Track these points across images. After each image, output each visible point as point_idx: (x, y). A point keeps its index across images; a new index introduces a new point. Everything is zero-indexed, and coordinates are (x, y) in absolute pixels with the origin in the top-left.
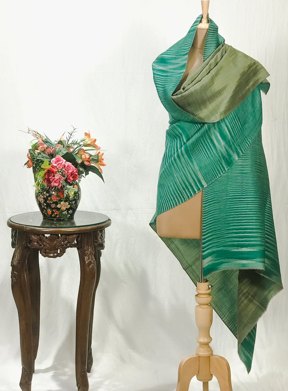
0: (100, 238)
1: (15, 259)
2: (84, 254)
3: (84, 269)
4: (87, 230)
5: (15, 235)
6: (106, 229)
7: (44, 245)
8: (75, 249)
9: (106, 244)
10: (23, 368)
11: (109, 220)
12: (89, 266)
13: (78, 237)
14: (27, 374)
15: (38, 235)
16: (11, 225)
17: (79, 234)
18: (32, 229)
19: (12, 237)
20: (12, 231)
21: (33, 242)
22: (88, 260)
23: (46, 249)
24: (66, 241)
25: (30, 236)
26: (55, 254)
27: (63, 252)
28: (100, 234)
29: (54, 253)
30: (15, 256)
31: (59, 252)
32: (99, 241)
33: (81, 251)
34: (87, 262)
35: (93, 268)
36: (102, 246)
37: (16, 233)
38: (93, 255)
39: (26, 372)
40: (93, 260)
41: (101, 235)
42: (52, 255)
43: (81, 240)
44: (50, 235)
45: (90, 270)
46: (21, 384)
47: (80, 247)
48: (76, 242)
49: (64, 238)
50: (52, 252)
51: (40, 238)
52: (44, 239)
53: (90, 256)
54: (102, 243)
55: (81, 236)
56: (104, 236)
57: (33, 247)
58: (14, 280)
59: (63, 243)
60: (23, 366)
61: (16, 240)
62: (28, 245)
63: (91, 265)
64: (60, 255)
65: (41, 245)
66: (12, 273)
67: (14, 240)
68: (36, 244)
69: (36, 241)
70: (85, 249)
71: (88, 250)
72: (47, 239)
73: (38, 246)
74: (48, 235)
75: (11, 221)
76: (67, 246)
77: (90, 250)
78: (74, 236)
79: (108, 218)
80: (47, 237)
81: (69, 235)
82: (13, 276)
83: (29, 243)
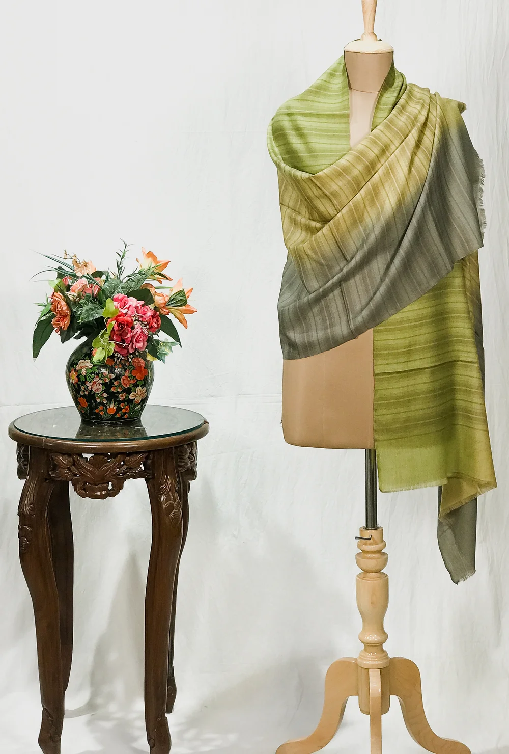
0: (190, 458)
1: (26, 502)
2: (160, 490)
3: (159, 520)
4: (165, 444)
5: (25, 456)
6: (200, 442)
7: (83, 475)
8: (141, 483)
9: (199, 470)
10: (44, 710)
11: (206, 422)
12: (168, 516)
13: (147, 458)
14: (52, 721)
15: (70, 455)
16: (15, 434)
17: (149, 452)
18: (58, 444)
19: (19, 458)
20: (19, 447)
21: (61, 468)
22: (167, 501)
23: (85, 483)
24: (125, 467)
25: (54, 457)
26: (104, 492)
27: (118, 487)
28: (189, 451)
29: (101, 492)
30: (24, 496)
31: (110, 487)
32: (187, 464)
33: (153, 485)
34: (165, 506)
35: (176, 517)
36: (192, 474)
37: (26, 451)
38: (176, 491)
40: (176, 502)
41: (191, 453)
42: (99, 493)
43: (153, 462)
44: (93, 455)
45: (170, 522)
46: (42, 741)
47: (151, 477)
48: (143, 468)
49: (122, 459)
50: (98, 487)
51: (74, 461)
52: (82, 462)
53: (170, 493)
54: (192, 468)
55: (154, 457)
56: (195, 455)
57: (60, 479)
58: (24, 542)
59: (118, 470)
60: (45, 707)
61: (27, 465)
62: (50, 475)
63: (173, 512)
64: (113, 493)
65: (75, 475)
66: (21, 529)
67: (22, 465)
68: (67, 473)
69: (67, 467)
70: (162, 479)
71: (166, 482)
72: (87, 463)
73: (69, 477)
74: (88, 456)
75: (15, 427)
76: (126, 475)
77: (170, 481)
78: (139, 456)
79: (203, 419)
80: (87, 460)
81: (129, 454)
82: (23, 535)
83: (52, 470)
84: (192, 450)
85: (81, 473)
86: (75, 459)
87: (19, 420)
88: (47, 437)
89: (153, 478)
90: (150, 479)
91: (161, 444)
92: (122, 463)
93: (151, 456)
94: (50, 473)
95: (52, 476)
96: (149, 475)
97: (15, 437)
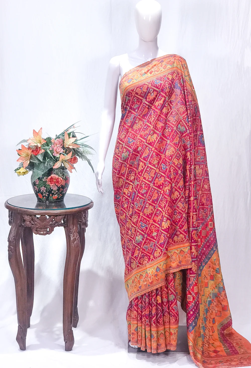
0: (84, 218)
1: (12, 236)
2: (70, 231)
3: (70, 246)
5: (12, 216)
6: (89, 210)
7: (36, 225)
8: (62, 228)
9: (89, 223)
10: (19, 326)
11: (92, 202)
12: (74, 243)
13: (64, 218)
14: (22, 331)
15: (31, 216)
16: (8, 207)
17: (65, 215)
18: (25, 211)
19: (9, 216)
20: (9, 211)
21: (27, 221)
22: (73, 237)
23: (37, 228)
24: (55, 221)
25: (24, 217)
26: (45, 232)
27: (52, 230)
28: (84, 215)
30: (11, 233)
31: (48, 230)
32: (83, 220)
33: (67, 230)
34: (72, 239)
35: (77, 244)
36: (86, 225)
37: (12, 213)
38: (77, 232)
39: (21, 329)
40: (77, 237)
41: (85, 216)
42: (42, 233)
43: (67, 219)
44: (40, 216)
45: (75, 246)
46: (17, 339)
47: (66, 226)
48: (63, 222)
49: (53, 218)
50: (43, 230)
51: (32, 218)
52: (36, 220)
53: (75, 233)
54: (85, 222)
55: (68, 217)
56: (87, 217)
57: (26, 226)
58: (11, 253)
59: (51, 223)
60: (19, 324)
61: (12, 219)
63: (76, 241)
64: (49, 233)
65: (33, 225)
66: (9, 247)
67: (10, 219)
69: (29, 221)
70: (71, 227)
71: (73, 228)
72: (38, 219)
73: (30, 225)
74: (39, 216)
75: (8, 203)
76: (55, 225)
77: (75, 228)
78: (61, 217)
79: (91, 201)
80: (38, 218)
81: (56, 216)
82: (10, 250)
83: (23, 222)
85: (35, 223)
87: (9, 200)
88: (20, 207)
89: (67, 226)
90: (66, 227)
91: (71, 212)
92: (53, 220)
93: (66, 217)
94: (22, 223)
95: (23, 224)
96: (66, 225)
97: (7, 207)
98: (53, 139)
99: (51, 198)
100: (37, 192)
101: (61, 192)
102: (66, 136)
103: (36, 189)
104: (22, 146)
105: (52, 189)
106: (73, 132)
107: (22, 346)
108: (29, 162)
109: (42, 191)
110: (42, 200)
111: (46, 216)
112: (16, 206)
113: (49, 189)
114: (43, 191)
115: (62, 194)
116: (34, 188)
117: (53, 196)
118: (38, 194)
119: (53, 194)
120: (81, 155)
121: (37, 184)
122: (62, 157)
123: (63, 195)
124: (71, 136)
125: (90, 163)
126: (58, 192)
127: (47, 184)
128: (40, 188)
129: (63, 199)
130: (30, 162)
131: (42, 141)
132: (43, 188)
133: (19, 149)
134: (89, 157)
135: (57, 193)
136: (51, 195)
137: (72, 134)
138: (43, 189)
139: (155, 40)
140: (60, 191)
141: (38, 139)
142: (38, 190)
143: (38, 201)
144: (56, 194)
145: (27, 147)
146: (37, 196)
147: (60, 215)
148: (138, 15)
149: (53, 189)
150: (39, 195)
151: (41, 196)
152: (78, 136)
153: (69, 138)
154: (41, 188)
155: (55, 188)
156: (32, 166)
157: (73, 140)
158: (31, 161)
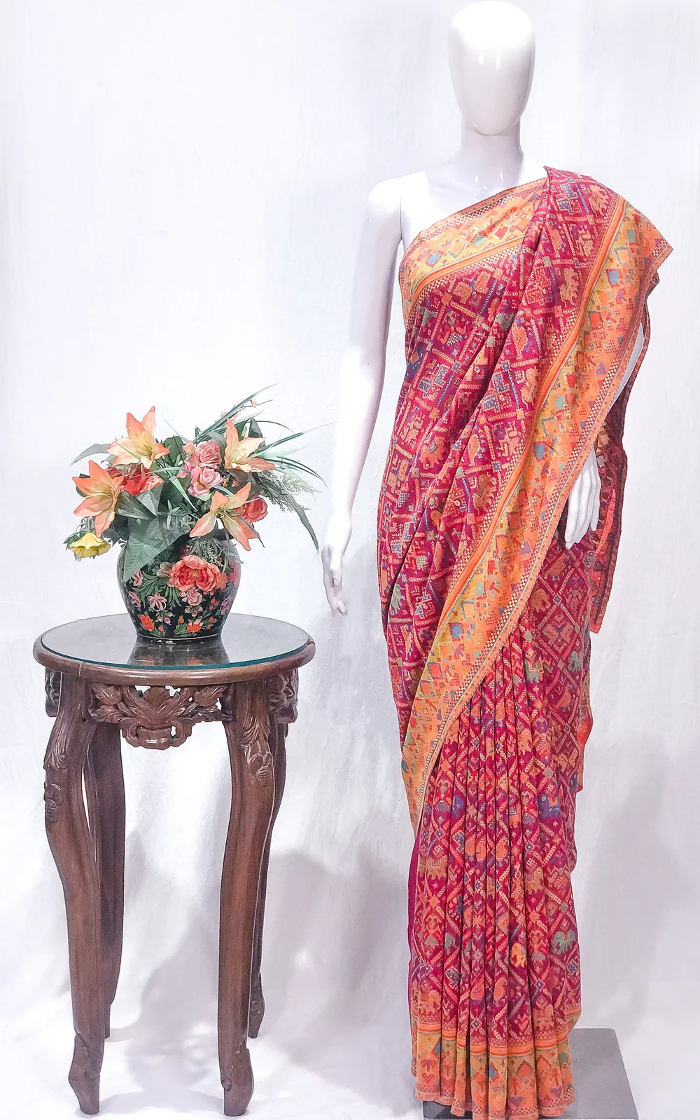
0: (287, 692)
1: (56, 751)
2: (242, 737)
3: (242, 781)
4: (251, 675)
5: (56, 686)
6: (301, 670)
7: (134, 716)
8: (218, 727)
10: (78, 1036)
11: (310, 642)
12: (254, 773)
13: (225, 693)
14: (88, 1052)
15: (118, 687)
16: (45, 657)
17: (228, 685)
18: (99, 673)
19: (48, 688)
20: (48, 672)
21: (105, 704)
22: (253, 753)
23: (138, 727)
24: (194, 705)
25: (96, 691)
26: (163, 740)
27: (185, 734)
28: (285, 683)
29: (159, 738)
30: (54, 741)
31: (173, 733)
32: (283, 701)
33: (234, 731)
34: (249, 761)
35: (266, 775)
36: (290, 714)
37: (56, 679)
38: (265, 738)
39: (85, 1048)
40: (266, 755)
41: (289, 686)
42: (154, 741)
43: (234, 698)
44: (149, 687)
45: (257, 782)
46: (72, 1079)
47: (230, 720)
48: (219, 706)
49: (189, 694)
50: (155, 732)
51: (123, 696)
52: (134, 697)
53: (258, 742)
54: (291, 706)
55: (235, 691)
56: (294, 688)
57: (102, 720)
58: (52, 807)
59: (183, 709)
60: (79, 1032)
61: (57, 697)
62: (89, 715)
63: (261, 768)
64: (176, 741)
65: (126, 716)
66: (48, 788)
67: (52, 698)
68: (111, 712)
69: (112, 703)
70: (246, 723)
71: (251, 727)
72: (142, 699)
73: (116, 719)
74: (144, 689)
75: (43, 645)
76: (196, 717)
77: (257, 726)
78: (214, 691)
79: (307, 638)
80: (141, 694)
81: (200, 688)
82: (50, 795)
83: (92, 707)
84: (290, 683)
85: (132, 712)
86: (125, 693)
88: (85, 661)
89: (235, 720)
91: (244, 675)
92: (191, 699)
93: (231, 690)
94: (90, 712)
95: (92, 715)
96: (228, 717)
97: (42, 659)
98: (188, 441)
99: (183, 630)
100: (138, 612)
101: (214, 612)
102: (231, 434)
103: (133, 602)
104: (93, 465)
105: (183, 600)
106: (252, 421)
107: (88, 1099)
108: (112, 517)
109: (152, 606)
110: (152, 636)
111: (167, 687)
112: (71, 658)
113: (175, 602)
114: (156, 607)
115: (216, 617)
116: (128, 599)
117: (188, 622)
118: (141, 617)
119: (188, 617)
120: (280, 495)
121: (136, 587)
122: (219, 501)
123: (220, 620)
124: (246, 433)
125: (304, 520)
126: (204, 609)
127: (169, 585)
128: (146, 598)
129: (218, 631)
130: (116, 515)
131: (155, 449)
132: (157, 597)
133: (82, 476)
134: (300, 498)
135: (201, 614)
136: (181, 619)
137: (248, 425)
138: (156, 600)
139: (513, 132)
140: (211, 608)
141: (142, 441)
142: (142, 603)
143: (138, 640)
144: (197, 618)
145: (104, 466)
146: (138, 623)
147: (211, 686)
148: (459, 51)
149: (189, 602)
150: (144, 620)
151: (148, 624)
152: (270, 434)
153: (241, 438)
154: (151, 599)
155: (195, 599)
156: (121, 528)
157: (252, 444)
158: (120, 512)
